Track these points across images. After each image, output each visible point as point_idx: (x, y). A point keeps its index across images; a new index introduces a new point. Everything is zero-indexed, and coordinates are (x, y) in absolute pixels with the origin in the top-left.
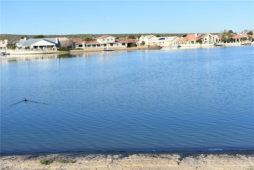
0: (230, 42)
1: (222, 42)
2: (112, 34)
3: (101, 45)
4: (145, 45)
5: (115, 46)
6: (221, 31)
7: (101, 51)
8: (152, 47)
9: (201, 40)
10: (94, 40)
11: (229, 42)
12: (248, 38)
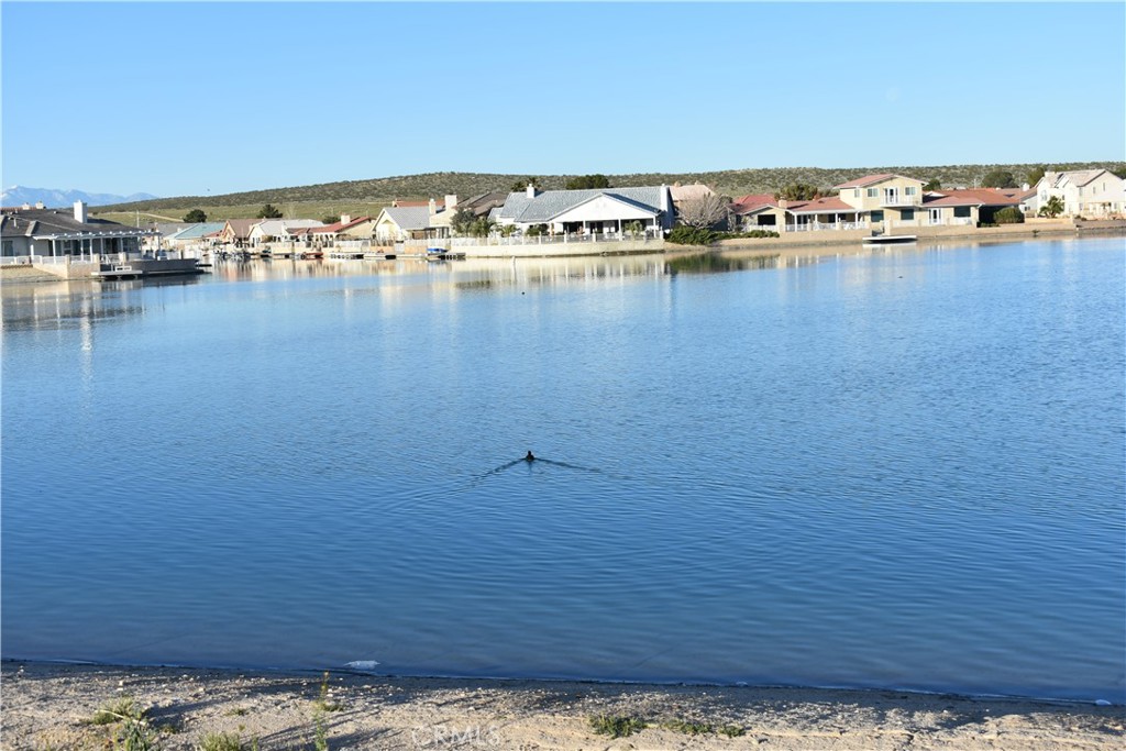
2: (908, 168)
3: (859, 215)
4: (1062, 214)
5: (922, 220)
7: (857, 243)
8: (1096, 225)
10: (828, 194)
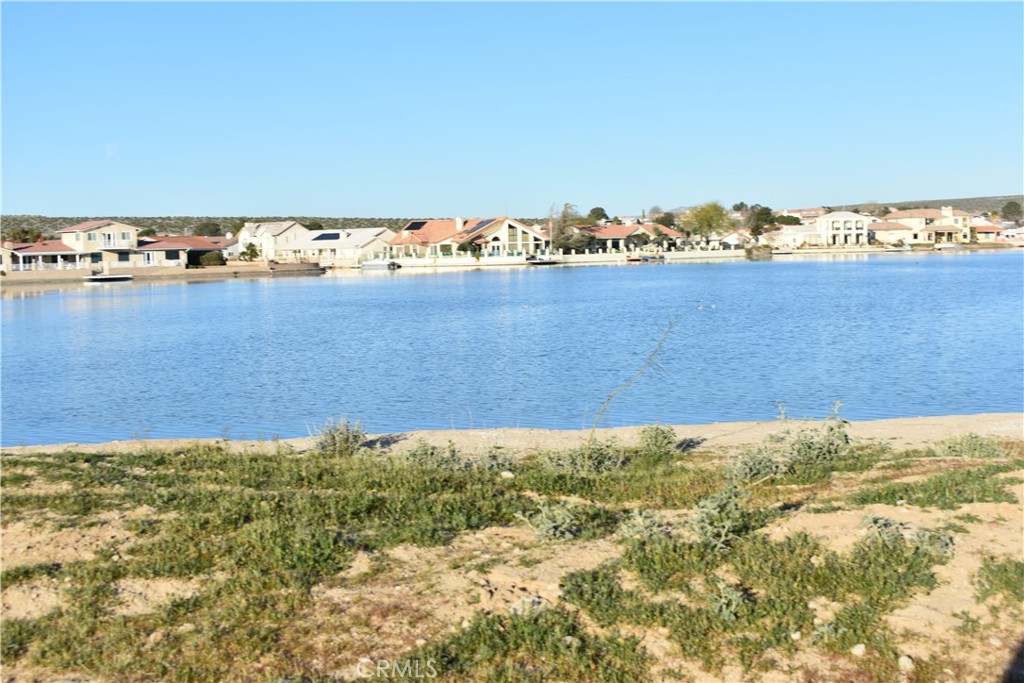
0: (587, 251)
1: (555, 251)
2: (127, 218)
3: (81, 256)
4: (259, 258)
5: (137, 261)
6: (552, 209)
7: (79, 281)
8: (286, 268)
9: (478, 242)
10: (52, 238)
11: (583, 252)
12: (652, 237)
